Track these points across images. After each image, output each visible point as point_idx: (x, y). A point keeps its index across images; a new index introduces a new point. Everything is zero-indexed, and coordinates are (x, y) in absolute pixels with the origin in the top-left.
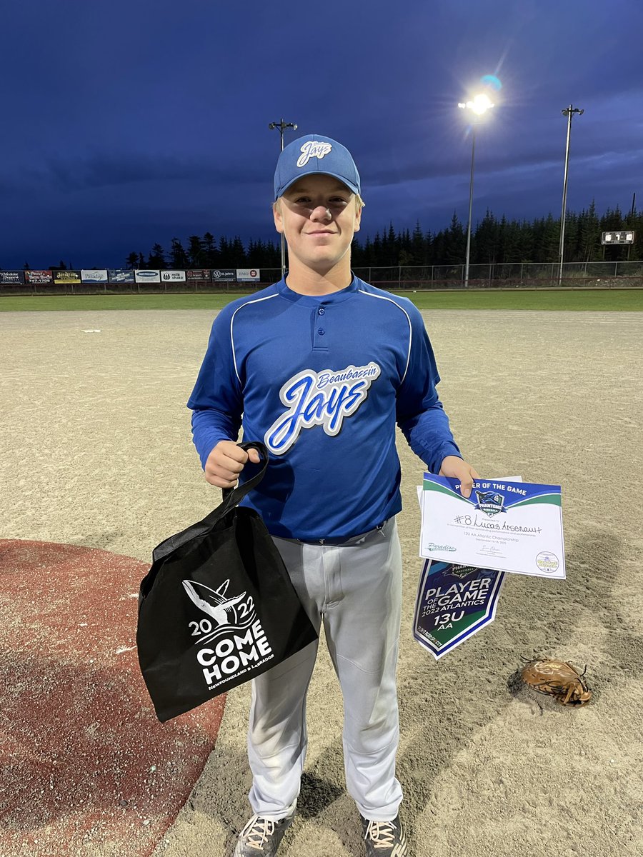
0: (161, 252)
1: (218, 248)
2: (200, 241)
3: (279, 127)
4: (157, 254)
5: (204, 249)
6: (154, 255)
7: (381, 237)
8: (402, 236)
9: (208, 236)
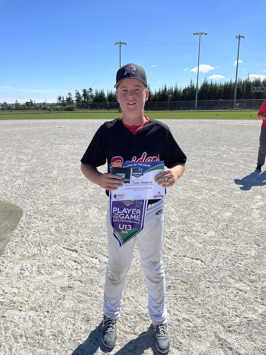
0: (71, 96)
1: (95, 94)
2: (87, 91)
3: (119, 44)
4: (70, 97)
5: (89, 94)
6: (68, 97)
7: (161, 89)
8: (170, 89)
9: (91, 89)
